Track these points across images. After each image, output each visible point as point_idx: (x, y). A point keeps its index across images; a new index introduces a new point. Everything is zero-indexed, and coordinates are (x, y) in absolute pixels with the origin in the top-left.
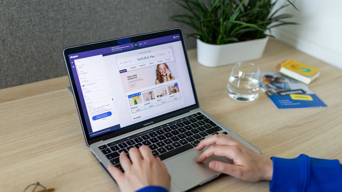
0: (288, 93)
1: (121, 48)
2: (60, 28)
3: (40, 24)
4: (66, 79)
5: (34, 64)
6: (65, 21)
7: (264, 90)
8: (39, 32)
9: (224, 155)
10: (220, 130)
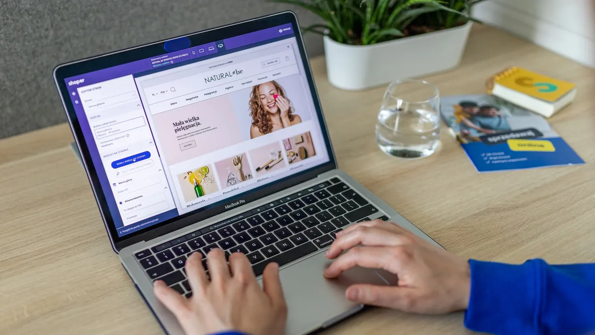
0: (503, 137)
1: (171, 58)
2: (47, 30)
3: (5, 24)
4: (66, 129)
5: (8, 103)
6: (55, 15)
7: (453, 132)
8: (6, 40)
9: (380, 266)
10: (374, 212)
